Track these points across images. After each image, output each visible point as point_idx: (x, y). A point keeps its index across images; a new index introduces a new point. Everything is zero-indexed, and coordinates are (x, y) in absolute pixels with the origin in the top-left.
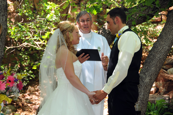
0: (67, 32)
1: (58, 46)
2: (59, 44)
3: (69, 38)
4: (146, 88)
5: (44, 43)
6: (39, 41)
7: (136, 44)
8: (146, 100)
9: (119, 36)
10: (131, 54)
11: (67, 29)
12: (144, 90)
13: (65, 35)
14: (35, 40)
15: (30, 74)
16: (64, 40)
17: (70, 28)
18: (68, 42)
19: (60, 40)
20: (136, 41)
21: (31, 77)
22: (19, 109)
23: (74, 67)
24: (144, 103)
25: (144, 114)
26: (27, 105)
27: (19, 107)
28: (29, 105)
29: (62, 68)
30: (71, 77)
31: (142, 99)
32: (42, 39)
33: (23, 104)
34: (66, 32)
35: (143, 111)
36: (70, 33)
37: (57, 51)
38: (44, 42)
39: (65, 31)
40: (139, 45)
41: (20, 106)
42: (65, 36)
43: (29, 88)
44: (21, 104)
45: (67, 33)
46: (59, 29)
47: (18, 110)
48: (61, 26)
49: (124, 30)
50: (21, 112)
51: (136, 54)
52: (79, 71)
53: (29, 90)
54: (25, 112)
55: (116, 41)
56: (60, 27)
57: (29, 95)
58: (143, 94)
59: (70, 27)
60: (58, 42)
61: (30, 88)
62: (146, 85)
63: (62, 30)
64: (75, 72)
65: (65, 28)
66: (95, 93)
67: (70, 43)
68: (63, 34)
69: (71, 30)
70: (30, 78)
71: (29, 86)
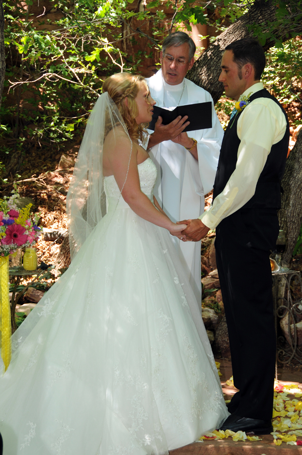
0: (124, 98)
1: (108, 129)
2: (108, 125)
3: (129, 112)
4: (299, 190)
5: (88, 72)
6: (77, 65)
7: (276, 127)
8: (298, 215)
9: (241, 108)
10: (264, 149)
11: (123, 91)
12: (295, 194)
13: (121, 105)
14: (70, 63)
15: (63, 131)
16: (119, 116)
17: (128, 89)
18: (127, 121)
19: (111, 116)
20: (277, 121)
21: (66, 138)
22: (42, 207)
23: (140, 175)
24: (294, 222)
25: (294, 242)
26: (59, 198)
27: (42, 202)
28: (62, 197)
29: (113, 176)
30: (133, 198)
31: (291, 213)
32: (86, 63)
33: (49, 196)
34: (121, 98)
35: (292, 238)
36: (130, 100)
37: (104, 140)
38: (90, 68)
39: (121, 96)
40: (283, 129)
41: (45, 199)
42: (121, 107)
43: (61, 160)
44: (45, 194)
45: (125, 100)
46: (106, 93)
47: (40, 208)
48: (110, 86)
49: (252, 94)
50: (46, 213)
51: (274, 147)
52: (150, 182)
53: (61, 162)
54: (54, 212)
55: (235, 115)
56: (109, 89)
57: (62, 174)
58: (293, 204)
59: (129, 86)
60: (107, 121)
61: (63, 158)
62: (300, 184)
63: (112, 96)
64: (142, 184)
65: (119, 89)
66: (184, 227)
67: (132, 123)
68: (117, 104)
69: (132, 93)
70: (64, 139)
71: (61, 155)
